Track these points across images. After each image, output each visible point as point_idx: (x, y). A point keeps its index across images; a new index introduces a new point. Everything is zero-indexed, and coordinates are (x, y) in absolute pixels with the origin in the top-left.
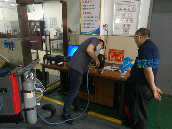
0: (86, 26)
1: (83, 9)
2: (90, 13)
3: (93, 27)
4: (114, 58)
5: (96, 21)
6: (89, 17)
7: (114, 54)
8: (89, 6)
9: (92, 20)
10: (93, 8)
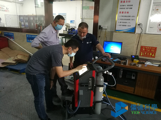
0: (122, 24)
1: (120, 8)
2: (128, 13)
3: (129, 26)
4: (145, 54)
5: (132, 20)
6: (125, 16)
7: (146, 50)
8: (127, 6)
9: (129, 19)
10: (132, 8)
